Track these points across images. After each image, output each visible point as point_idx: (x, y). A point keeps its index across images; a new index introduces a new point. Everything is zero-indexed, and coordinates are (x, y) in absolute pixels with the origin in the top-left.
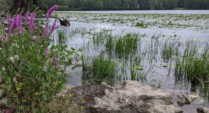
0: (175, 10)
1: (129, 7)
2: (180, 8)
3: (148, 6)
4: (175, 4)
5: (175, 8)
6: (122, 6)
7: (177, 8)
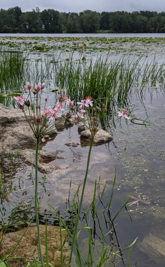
0: (97, 33)
1: (29, 27)
2: (105, 30)
3: (58, 27)
4: (97, 25)
5: (98, 31)
6: (16, 26)
7: (100, 31)
